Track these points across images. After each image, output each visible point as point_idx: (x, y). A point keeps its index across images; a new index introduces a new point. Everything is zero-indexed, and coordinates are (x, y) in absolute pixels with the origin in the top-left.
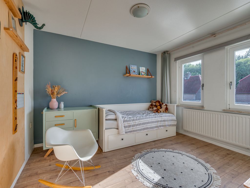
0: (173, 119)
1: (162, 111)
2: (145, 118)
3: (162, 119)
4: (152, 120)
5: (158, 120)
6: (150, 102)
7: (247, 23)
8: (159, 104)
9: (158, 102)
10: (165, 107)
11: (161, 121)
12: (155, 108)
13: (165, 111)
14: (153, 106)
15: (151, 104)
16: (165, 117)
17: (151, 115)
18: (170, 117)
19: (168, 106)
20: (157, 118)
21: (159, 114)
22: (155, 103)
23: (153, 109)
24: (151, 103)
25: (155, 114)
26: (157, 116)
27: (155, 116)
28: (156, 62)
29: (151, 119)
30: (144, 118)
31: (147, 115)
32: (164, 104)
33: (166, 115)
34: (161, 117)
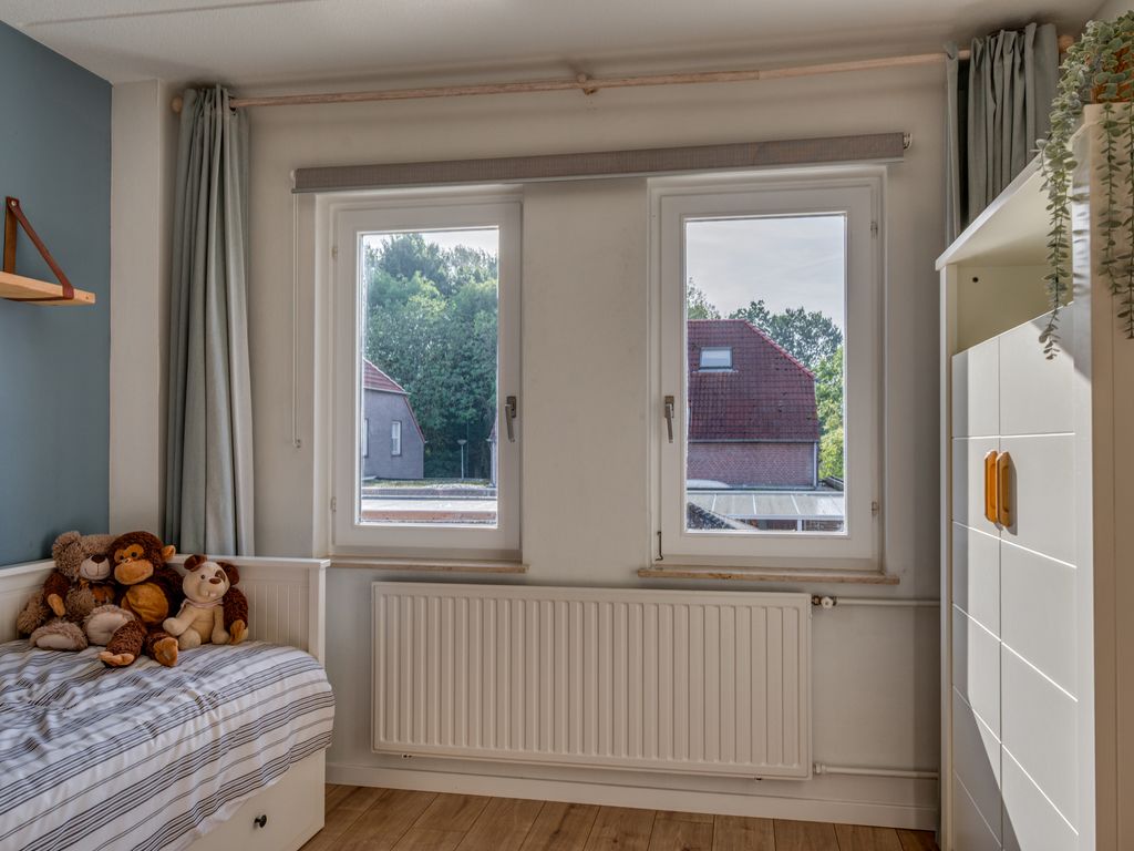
0: (309, 691)
1: (195, 637)
2: (36, 781)
3: (222, 731)
4: (117, 775)
5: (184, 749)
6: (37, 552)
7: (762, 74)
8: (146, 569)
9: (140, 550)
10: (223, 586)
11: (213, 751)
12: (108, 618)
13: (227, 628)
14: (85, 596)
15: (56, 570)
16: (247, 700)
17: (95, 716)
18: (289, 683)
19: (242, 576)
20: (174, 734)
21: (171, 673)
22: (98, 558)
23: (82, 625)
24: (50, 565)
25: (130, 689)
26: (164, 710)
27: (148, 717)
28: (109, 160)
29: (110, 767)
30: (16, 785)
31: (41, 720)
32: (211, 567)
33: (250, 670)
34: (213, 701)
